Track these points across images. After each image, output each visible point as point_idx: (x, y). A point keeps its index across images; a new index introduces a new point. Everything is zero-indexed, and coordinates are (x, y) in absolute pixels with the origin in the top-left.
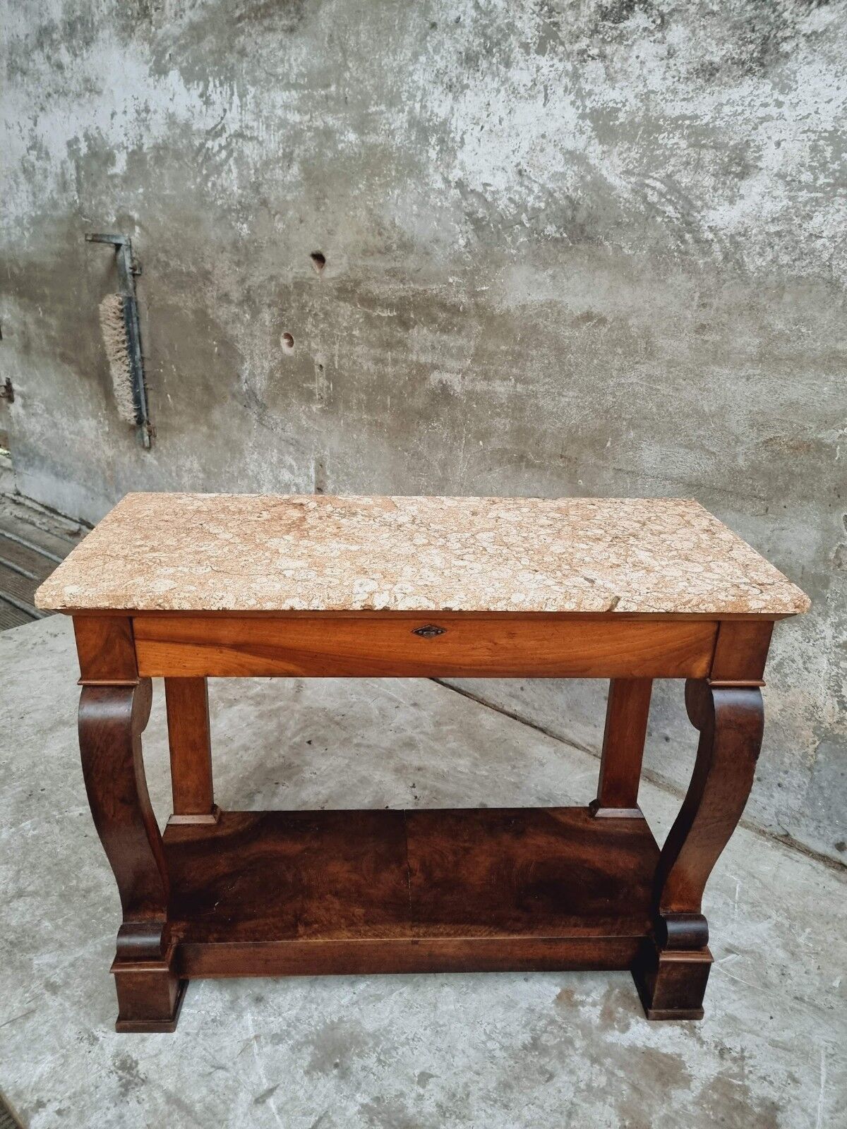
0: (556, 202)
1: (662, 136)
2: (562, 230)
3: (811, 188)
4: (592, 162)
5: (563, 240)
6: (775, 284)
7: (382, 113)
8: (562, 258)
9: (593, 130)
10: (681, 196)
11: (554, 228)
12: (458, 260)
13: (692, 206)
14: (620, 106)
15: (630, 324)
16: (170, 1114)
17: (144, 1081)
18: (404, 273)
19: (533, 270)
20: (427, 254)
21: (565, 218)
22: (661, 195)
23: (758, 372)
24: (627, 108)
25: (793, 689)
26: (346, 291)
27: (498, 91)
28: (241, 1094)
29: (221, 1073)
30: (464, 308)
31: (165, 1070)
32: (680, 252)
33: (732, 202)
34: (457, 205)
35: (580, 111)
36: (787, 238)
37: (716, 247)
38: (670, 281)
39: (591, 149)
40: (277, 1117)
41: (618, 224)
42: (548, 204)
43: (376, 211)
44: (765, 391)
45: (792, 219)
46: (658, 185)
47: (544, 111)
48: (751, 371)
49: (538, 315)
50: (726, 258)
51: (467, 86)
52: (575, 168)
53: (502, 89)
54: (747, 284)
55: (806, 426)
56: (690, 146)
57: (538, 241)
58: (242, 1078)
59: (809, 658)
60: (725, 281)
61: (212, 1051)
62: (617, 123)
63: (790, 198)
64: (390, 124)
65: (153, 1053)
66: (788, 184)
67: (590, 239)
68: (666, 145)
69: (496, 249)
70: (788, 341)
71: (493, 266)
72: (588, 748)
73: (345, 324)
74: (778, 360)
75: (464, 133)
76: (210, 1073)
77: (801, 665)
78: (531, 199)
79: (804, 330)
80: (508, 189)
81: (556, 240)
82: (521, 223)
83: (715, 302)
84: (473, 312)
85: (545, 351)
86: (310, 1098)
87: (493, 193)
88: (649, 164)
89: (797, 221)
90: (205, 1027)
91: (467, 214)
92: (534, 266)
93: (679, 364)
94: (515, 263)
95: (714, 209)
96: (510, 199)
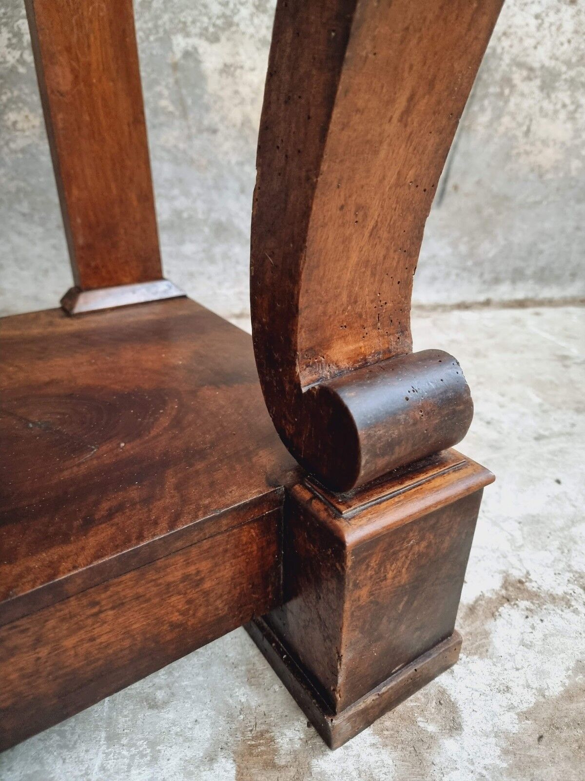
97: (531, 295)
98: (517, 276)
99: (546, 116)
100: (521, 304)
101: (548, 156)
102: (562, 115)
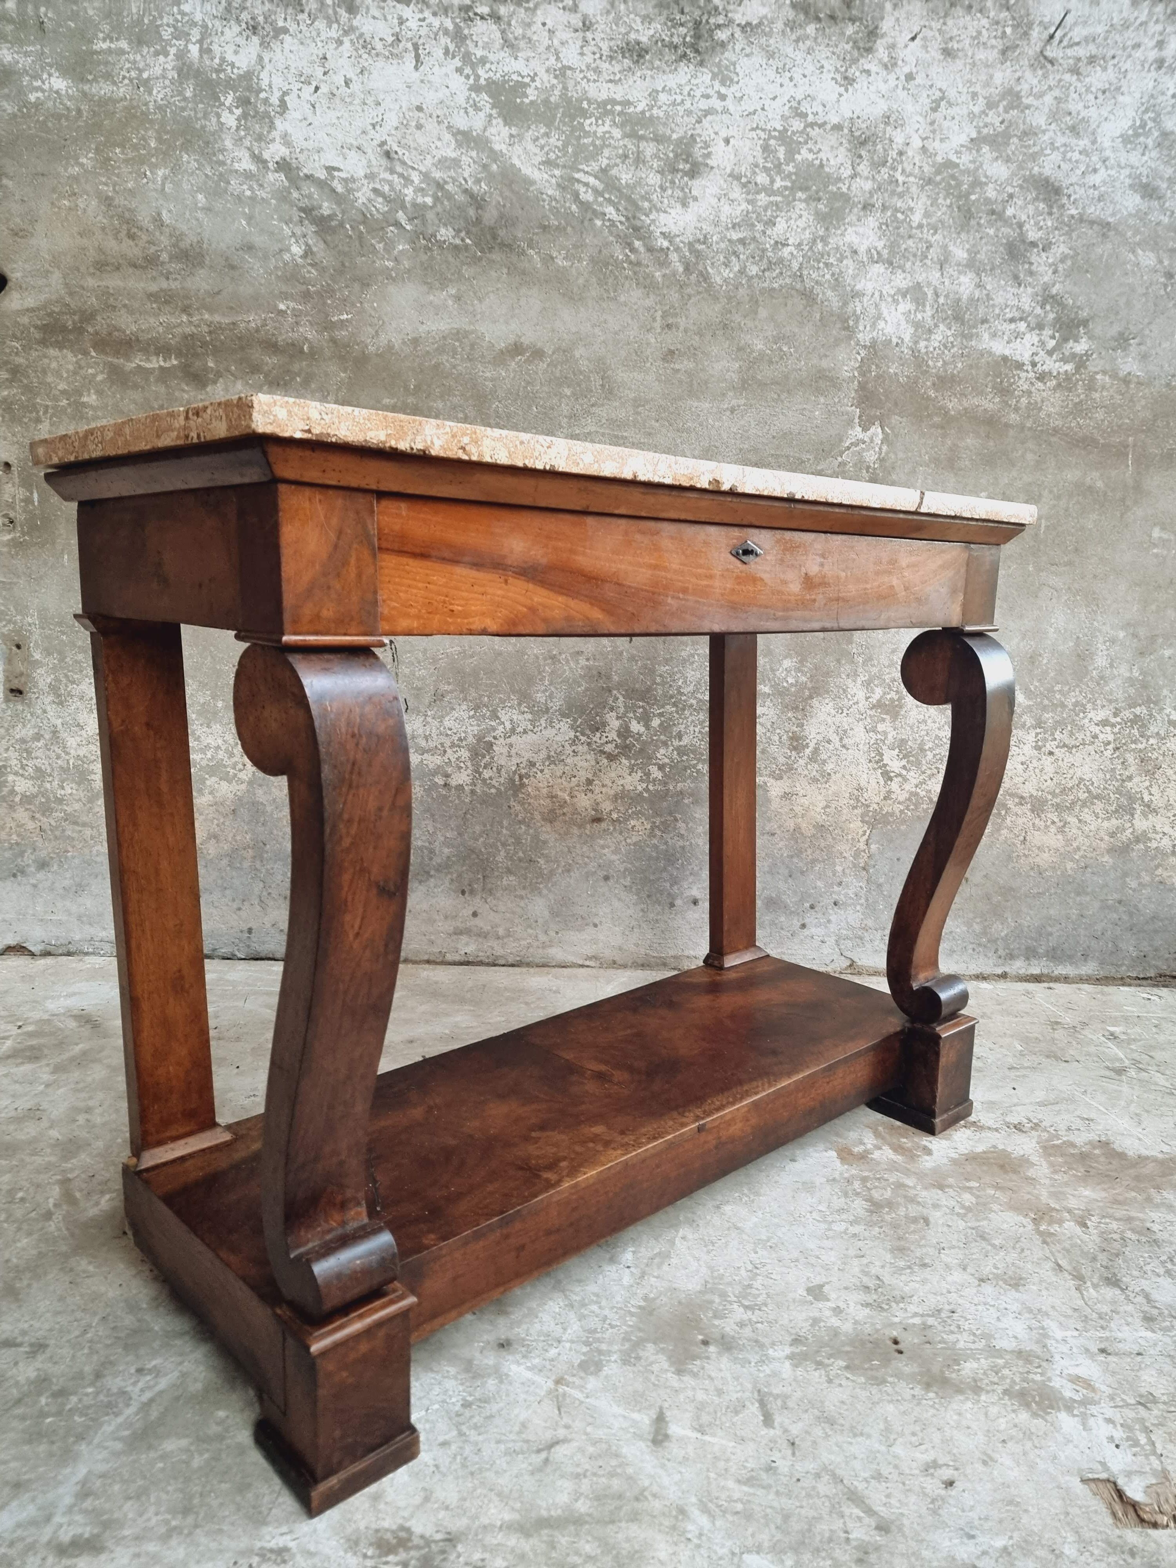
0: (449, 196)
1: (588, 122)
2: (463, 234)
3: (770, 192)
4: (497, 147)
5: (467, 247)
6: (747, 298)
7: (122, 52)
8: (467, 271)
9: (493, 106)
10: (621, 195)
11: (451, 232)
12: (292, 275)
13: (638, 208)
14: (527, 80)
15: (578, 356)
16: (552, 1545)
17: (451, 1540)
18: (187, 297)
19: (425, 288)
20: (233, 267)
21: (466, 219)
22: (596, 191)
23: (743, 401)
24: (538, 83)
25: (833, 777)
26: (64, 329)
27: (340, 42)
28: (624, 1450)
29: (560, 1452)
30: (311, 348)
31: (467, 1504)
32: (631, 263)
33: (684, 205)
34: (283, 196)
35: (471, 81)
36: (752, 246)
37: (674, 257)
38: (622, 299)
39: (492, 130)
40: (707, 1438)
41: (545, 228)
42: (436, 199)
43: (119, 201)
44: (753, 424)
45: (753, 225)
46: (592, 180)
47: (416, 75)
48: (734, 402)
49: (441, 350)
50: (687, 269)
51: (285, 31)
52: (474, 154)
53: (346, 40)
54: (716, 299)
55: (804, 457)
56: (625, 136)
57: (427, 249)
58: (600, 1433)
59: (845, 731)
60: (690, 296)
61: (513, 1437)
62: (526, 101)
63: (749, 202)
64: (141, 71)
65: (418, 1500)
66: (744, 185)
67: (507, 247)
68: (595, 132)
69: (359, 260)
70: (771, 362)
71: (357, 286)
72: (587, 963)
73: (62, 386)
74: (762, 385)
75: (285, 94)
76: (547, 1461)
77: (838, 744)
78: (409, 192)
79: (785, 349)
80: (370, 177)
81: (456, 247)
82: (398, 224)
83: (682, 322)
84: (327, 353)
85: (456, 400)
86: (720, 1392)
87: (345, 181)
88: (576, 154)
89: (759, 227)
90: (460, 1419)
91: (301, 209)
92: (426, 283)
93: (647, 402)
94: (394, 280)
95: (665, 212)
96: (375, 190)
97: (1045, 971)
98: (1030, 954)
99: (1039, 829)
100: (1037, 979)
101: (1045, 859)
102: (1053, 829)
